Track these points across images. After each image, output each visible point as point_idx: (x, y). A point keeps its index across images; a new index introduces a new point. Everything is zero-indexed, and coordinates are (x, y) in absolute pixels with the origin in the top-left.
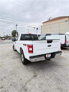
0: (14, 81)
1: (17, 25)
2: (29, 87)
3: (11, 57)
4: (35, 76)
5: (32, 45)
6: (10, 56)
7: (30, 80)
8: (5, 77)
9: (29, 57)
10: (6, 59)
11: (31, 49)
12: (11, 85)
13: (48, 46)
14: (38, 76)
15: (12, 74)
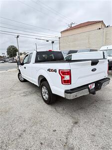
0: (43, 136)
1: (18, 37)
2: (75, 143)
3: (20, 94)
4: (76, 123)
5: (70, 70)
6: (17, 91)
7: (71, 131)
8: (25, 131)
9: (64, 92)
10: (12, 97)
11: (67, 78)
12: (42, 144)
13: (93, 70)
14: (81, 123)
15: (35, 123)
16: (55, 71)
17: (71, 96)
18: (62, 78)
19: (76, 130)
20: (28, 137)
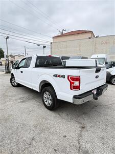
0: (54, 143)
1: (7, 38)
4: (83, 128)
5: (80, 76)
6: (12, 96)
8: (33, 139)
10: (7, 103)
12: (55, 150)
13: (96, 77)
15: (43, 131)
16: (63, 77)
17: (79, 102)
18: (71, 83)
19: (86, 135)
20: (39, 144)
